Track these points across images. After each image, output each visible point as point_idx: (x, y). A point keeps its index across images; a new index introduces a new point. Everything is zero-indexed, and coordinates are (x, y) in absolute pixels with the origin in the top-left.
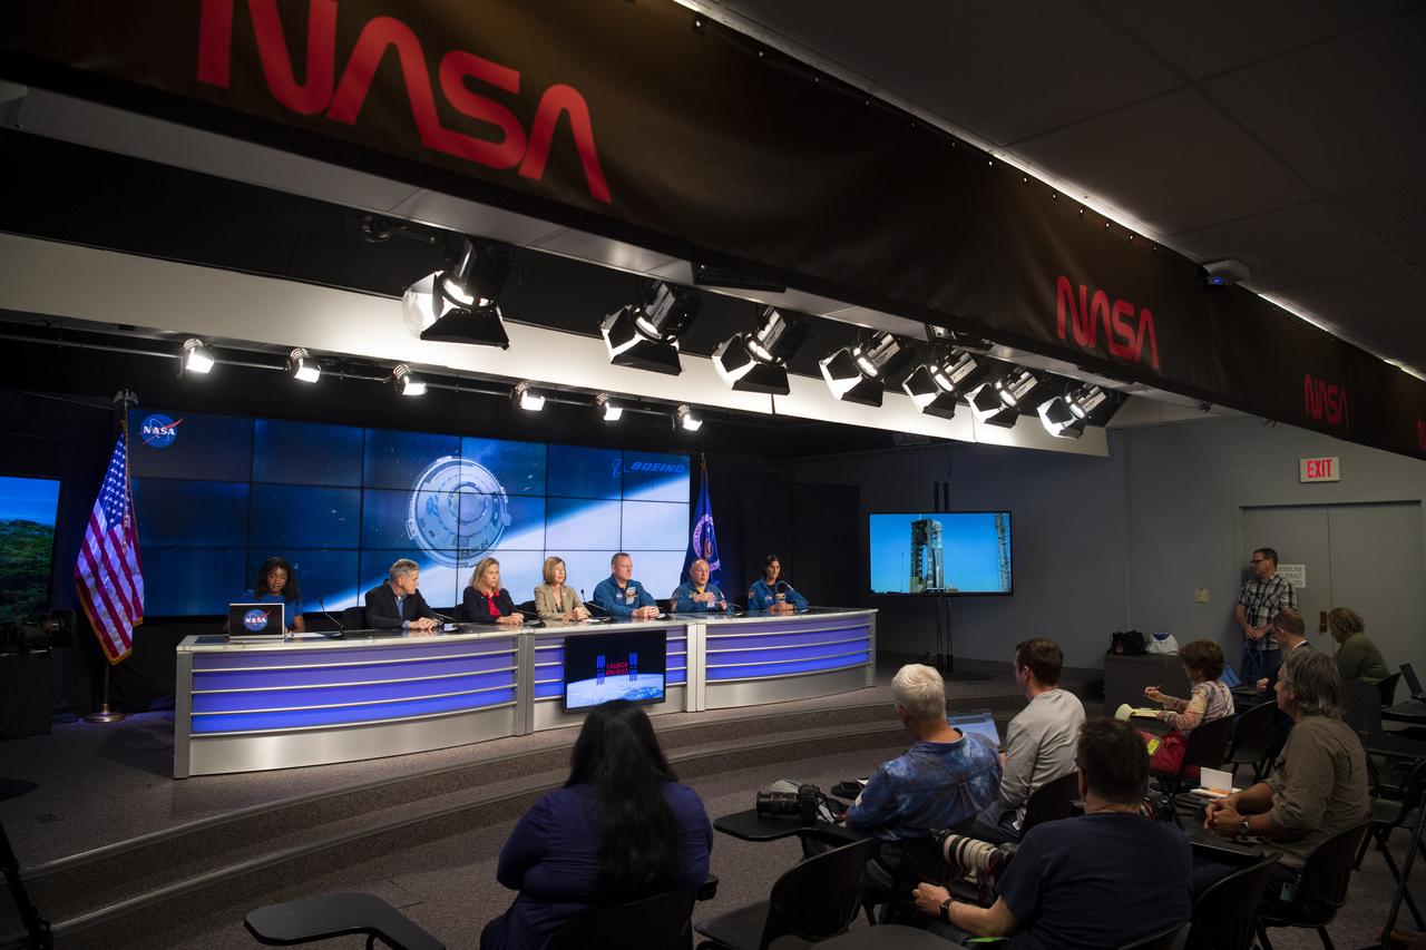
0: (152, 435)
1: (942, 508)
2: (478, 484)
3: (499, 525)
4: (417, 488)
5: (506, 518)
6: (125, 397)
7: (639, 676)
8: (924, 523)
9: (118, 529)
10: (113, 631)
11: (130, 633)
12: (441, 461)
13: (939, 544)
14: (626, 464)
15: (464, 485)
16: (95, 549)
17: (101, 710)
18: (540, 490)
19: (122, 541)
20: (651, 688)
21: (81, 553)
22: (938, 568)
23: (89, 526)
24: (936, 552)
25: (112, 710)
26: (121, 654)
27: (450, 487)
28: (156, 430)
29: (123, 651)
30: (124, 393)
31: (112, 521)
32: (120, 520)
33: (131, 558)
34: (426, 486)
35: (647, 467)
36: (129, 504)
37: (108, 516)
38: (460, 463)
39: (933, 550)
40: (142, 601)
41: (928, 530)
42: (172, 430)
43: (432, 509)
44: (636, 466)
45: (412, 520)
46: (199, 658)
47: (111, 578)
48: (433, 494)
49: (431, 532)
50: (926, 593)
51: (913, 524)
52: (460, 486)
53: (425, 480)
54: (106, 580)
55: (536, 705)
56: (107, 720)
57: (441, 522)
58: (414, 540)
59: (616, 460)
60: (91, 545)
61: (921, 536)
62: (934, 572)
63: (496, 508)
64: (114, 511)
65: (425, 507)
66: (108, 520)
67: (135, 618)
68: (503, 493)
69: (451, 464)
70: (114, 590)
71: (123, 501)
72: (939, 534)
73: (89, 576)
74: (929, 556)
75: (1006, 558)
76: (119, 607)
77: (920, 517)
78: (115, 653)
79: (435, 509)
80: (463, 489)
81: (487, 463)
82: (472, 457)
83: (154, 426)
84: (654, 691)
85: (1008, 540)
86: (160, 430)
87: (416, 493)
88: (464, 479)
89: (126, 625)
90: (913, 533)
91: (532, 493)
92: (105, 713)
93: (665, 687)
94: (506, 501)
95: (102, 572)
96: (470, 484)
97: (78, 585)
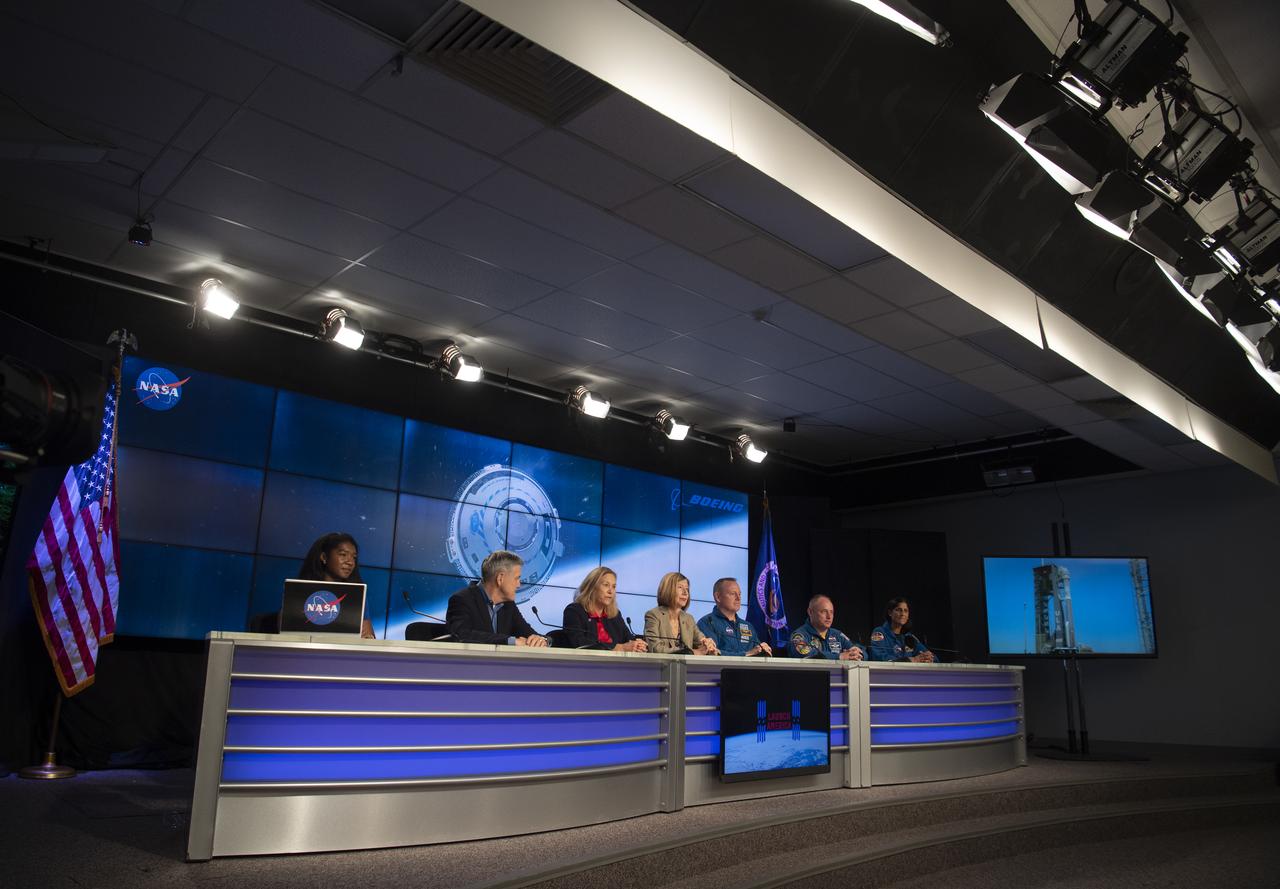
0: (149, 393)
1: (1063, 553)
2: (529, 502)
3: (550, 555)
4: (461, 499)
5: (558, 547)
6: (121, 338)
7: (803, 733)
8: (1048, 568)
9: (94, 508)
10: (72, 648)
11: (94, 654)
12: (489, 469)
13: (1067, 594)
14: (684, 497)
15: (514, 502)
16: (60, 532)
17: (42, 761)
18: (596, 515)
19: (98, 525)
20: (815, 752)
21: (42, 536)
22: (1067, 624)
23: (57, 500)
24: (1064, 604)
25: (59, 763)
26: (80, 681)
27: (497, 502)
28: (156, 388)
29: (83, 678)
30: (121, 335)
31: (87, 496)
32: (99, 497)
33: (107, 550)
34: (471, 498)
35: (706, 502)
36: (113, 477)
37: (84, 489)
38: (510, 474)
39: (1061, 602)
40: (115, 611)
41: (1053, 578)
42: (175, 390)
43: (476, 526)
44: (695, 499)
45: (454, 538)
46: (243, 654)
47: (77, 574)
48: (479, 509)
49: (474, 556)
50: (1055, 655)
51: (1035, 570)
52: (508, 503)
53: (470, 491)
54: (70, 576)
55: (687, 768)
56: (51, 776)
57: (486, 545)
58: (454, 564)
59: (675, 489)
60: (56, 527)
61: (1045, 586)
62: (1064, 627)
63: (548, 533)
64: (91, 484)
65: (469, 523)
66: (82, 495)
67: (103, 633)
68: (556, 515)
69: (500, 474)
70: (80, 592)
71: (104, 471)
72: (1066, 582)
73: (48, 568)
74: (1056, 609)
75: (1146, 613)
76: (84, 616)
77: (1043, 562)
78: (72, 680)
79: (480, 528)
80: (513, 506)
81: (539, 478)
82: (522, 468)
83: (153, 381)
84: (819, 756)
85: (1146, 591)
86: (161, 388)
87: (459, 505)
88: (514, 495)
89: (91, 642)
90: (1035, 581)
91: (587, 519)
92: (49, 765)
93: (829, 752)
94: (559, 526)
95: (67, 565)
96: (520, 501)
97: (32, 581)
